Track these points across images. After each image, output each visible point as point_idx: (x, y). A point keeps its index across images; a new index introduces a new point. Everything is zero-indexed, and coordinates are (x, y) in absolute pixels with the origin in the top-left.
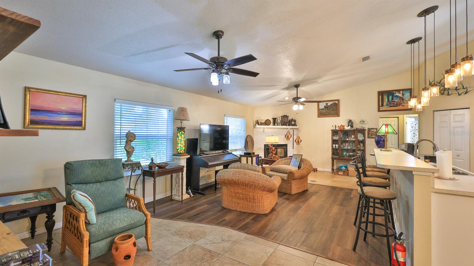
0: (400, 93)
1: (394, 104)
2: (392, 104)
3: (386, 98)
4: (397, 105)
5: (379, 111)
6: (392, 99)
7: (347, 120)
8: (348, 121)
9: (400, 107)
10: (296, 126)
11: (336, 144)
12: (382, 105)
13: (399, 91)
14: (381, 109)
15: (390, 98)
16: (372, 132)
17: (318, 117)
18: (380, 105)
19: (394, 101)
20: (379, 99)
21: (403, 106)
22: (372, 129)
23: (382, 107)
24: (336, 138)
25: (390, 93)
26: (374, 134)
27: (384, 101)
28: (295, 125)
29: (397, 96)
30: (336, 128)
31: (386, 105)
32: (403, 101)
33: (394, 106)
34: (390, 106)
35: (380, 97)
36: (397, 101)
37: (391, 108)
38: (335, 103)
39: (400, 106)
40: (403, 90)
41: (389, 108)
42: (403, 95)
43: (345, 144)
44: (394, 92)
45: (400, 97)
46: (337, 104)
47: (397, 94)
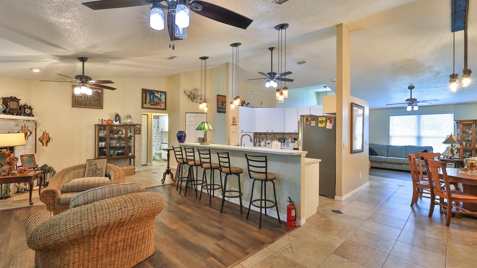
0: (158, 94)
1: (154, 103)
2: (153, 103)
3: (148, 95)
4: (157, 104)
5: (143, 107)
6: (153, 99)
7: (115, 113)
8: (115, 115)
9: (158, 107)
10: (33, 116)
11: (102, 142)
12: (146, 103)
13: (158, 92)
14: (145, 106)
15: (152, 96)
16: (137, 127)
17: (73, 106)
18: (144, 103)
19: (154, 101)
20: (143, 96)
21: (160, 105)
22: (137, 125)
23: (145, 104)
24: (102, 134)
25: (152, 92)
26: (138, 130)
27: (147, 99)
28: (30, 115)
29: (156, 96)
30: (102, 122)
31: (148, 103)
32: (160, 101)
33: (154, 105)
34: (152, 105)
35: (144, 94)
36: (156, 100)
37: (152, 106)
38: (97, 91)
39: (158, 105)
40: (161, 92)
41: (150, 106)
42: (161, 96)
43: (114, 141)
44: (155, 92)
45: (158, 97)
46: (100, 93)
47: (156, 95)
